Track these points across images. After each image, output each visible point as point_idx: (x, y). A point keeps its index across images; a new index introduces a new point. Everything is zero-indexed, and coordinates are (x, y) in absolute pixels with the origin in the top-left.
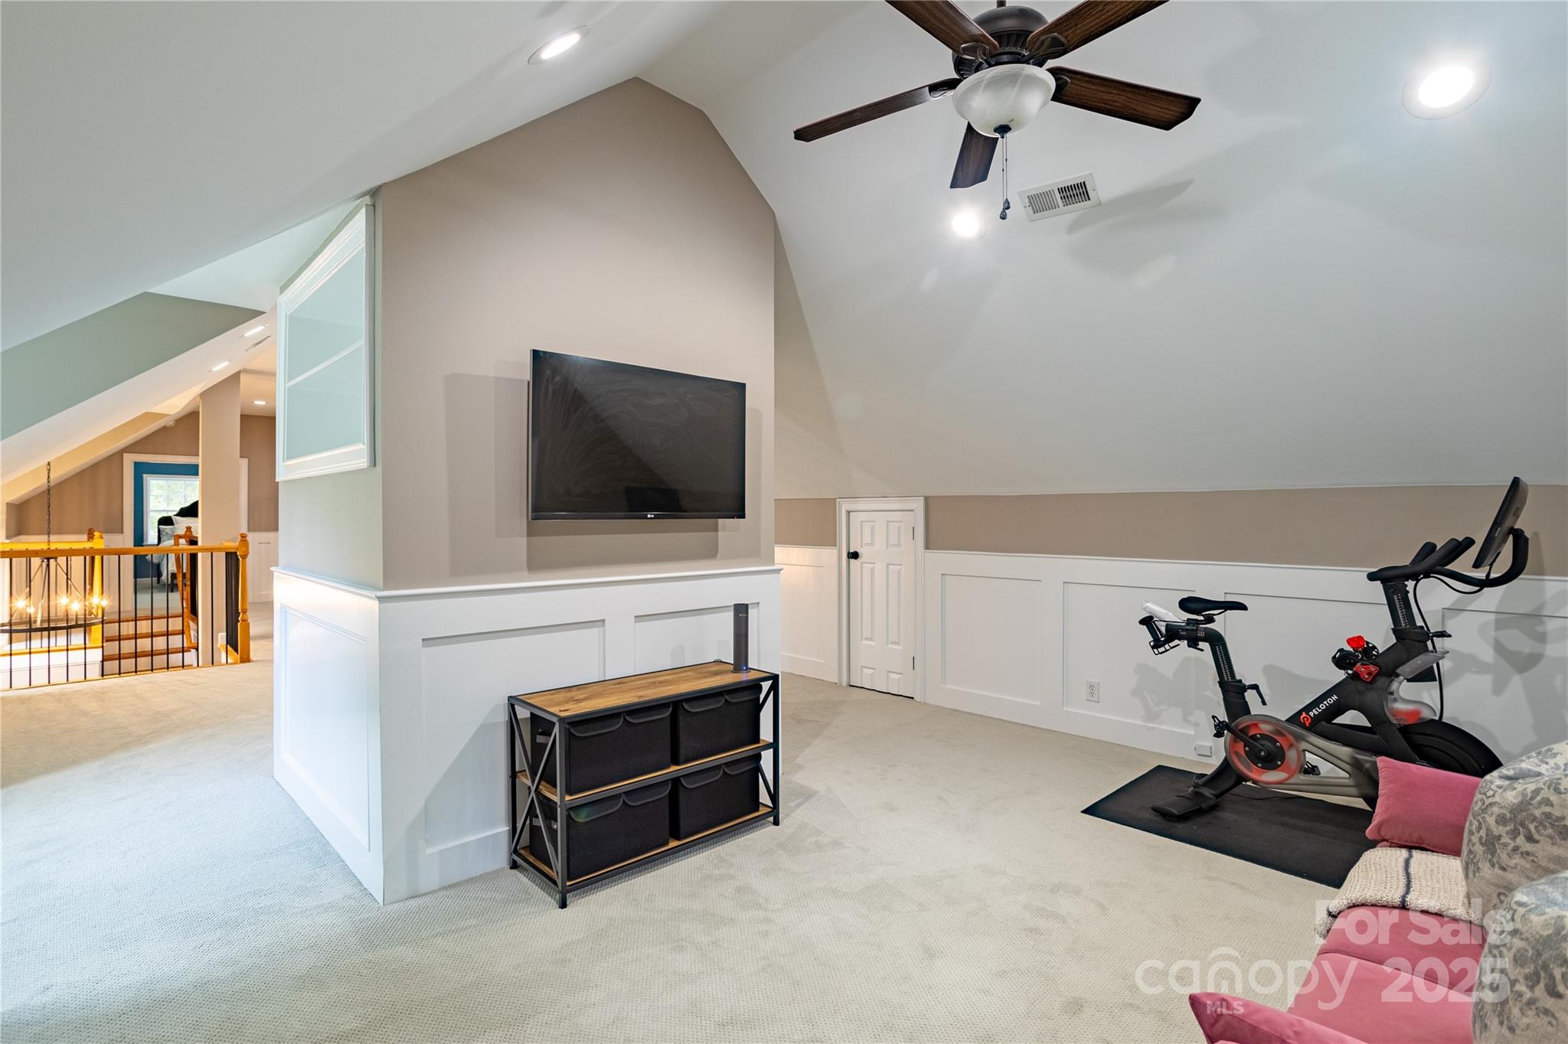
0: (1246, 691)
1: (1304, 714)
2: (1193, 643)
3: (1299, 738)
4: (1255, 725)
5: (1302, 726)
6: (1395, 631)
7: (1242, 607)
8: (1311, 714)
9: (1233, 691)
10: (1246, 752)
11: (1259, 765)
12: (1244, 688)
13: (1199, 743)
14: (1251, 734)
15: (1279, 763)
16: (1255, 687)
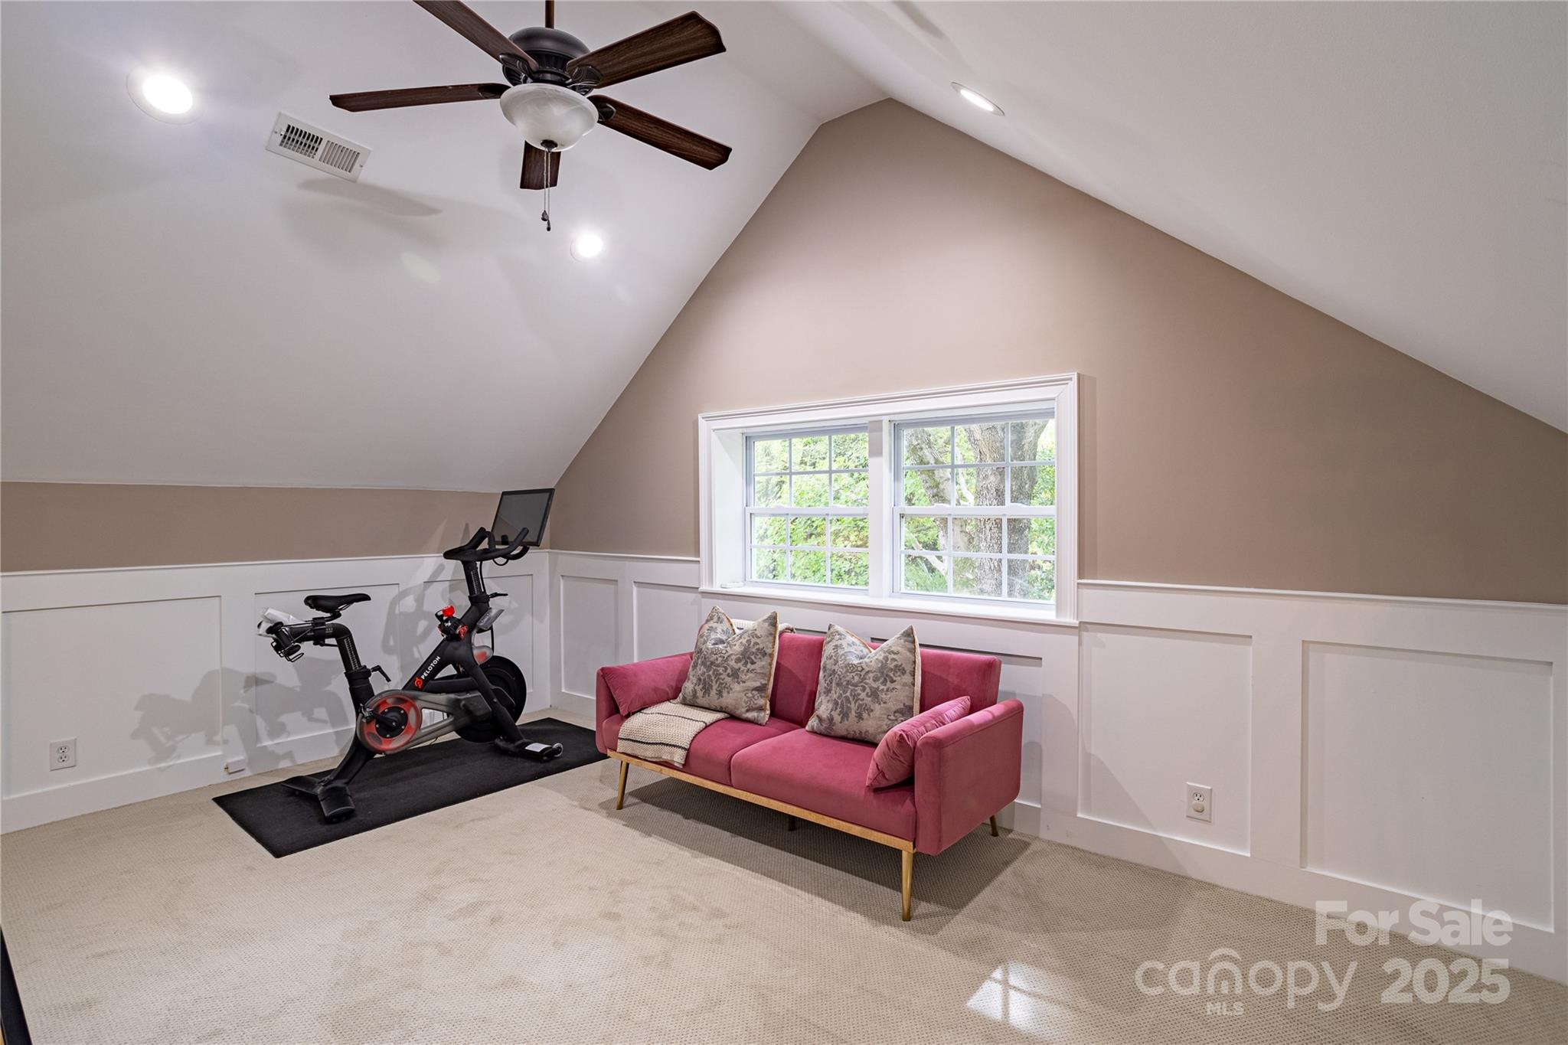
0: (370, 675)
1: (417, 679)
2: (319, 640)
3: (415, 698)
4: (384, 702)
5: (417, 689)
6: (471, 598)
7: (366, 598)
8: (423, 677)
9: (358, 678)
10: (377, 728)
11: (388, 736)
12: (368, 673)
13: (230, 761)
14: (380, 712)
15: (403, 727)
16: (378, 668)
